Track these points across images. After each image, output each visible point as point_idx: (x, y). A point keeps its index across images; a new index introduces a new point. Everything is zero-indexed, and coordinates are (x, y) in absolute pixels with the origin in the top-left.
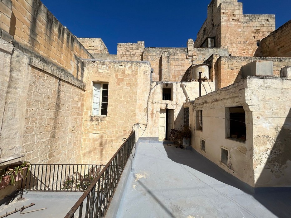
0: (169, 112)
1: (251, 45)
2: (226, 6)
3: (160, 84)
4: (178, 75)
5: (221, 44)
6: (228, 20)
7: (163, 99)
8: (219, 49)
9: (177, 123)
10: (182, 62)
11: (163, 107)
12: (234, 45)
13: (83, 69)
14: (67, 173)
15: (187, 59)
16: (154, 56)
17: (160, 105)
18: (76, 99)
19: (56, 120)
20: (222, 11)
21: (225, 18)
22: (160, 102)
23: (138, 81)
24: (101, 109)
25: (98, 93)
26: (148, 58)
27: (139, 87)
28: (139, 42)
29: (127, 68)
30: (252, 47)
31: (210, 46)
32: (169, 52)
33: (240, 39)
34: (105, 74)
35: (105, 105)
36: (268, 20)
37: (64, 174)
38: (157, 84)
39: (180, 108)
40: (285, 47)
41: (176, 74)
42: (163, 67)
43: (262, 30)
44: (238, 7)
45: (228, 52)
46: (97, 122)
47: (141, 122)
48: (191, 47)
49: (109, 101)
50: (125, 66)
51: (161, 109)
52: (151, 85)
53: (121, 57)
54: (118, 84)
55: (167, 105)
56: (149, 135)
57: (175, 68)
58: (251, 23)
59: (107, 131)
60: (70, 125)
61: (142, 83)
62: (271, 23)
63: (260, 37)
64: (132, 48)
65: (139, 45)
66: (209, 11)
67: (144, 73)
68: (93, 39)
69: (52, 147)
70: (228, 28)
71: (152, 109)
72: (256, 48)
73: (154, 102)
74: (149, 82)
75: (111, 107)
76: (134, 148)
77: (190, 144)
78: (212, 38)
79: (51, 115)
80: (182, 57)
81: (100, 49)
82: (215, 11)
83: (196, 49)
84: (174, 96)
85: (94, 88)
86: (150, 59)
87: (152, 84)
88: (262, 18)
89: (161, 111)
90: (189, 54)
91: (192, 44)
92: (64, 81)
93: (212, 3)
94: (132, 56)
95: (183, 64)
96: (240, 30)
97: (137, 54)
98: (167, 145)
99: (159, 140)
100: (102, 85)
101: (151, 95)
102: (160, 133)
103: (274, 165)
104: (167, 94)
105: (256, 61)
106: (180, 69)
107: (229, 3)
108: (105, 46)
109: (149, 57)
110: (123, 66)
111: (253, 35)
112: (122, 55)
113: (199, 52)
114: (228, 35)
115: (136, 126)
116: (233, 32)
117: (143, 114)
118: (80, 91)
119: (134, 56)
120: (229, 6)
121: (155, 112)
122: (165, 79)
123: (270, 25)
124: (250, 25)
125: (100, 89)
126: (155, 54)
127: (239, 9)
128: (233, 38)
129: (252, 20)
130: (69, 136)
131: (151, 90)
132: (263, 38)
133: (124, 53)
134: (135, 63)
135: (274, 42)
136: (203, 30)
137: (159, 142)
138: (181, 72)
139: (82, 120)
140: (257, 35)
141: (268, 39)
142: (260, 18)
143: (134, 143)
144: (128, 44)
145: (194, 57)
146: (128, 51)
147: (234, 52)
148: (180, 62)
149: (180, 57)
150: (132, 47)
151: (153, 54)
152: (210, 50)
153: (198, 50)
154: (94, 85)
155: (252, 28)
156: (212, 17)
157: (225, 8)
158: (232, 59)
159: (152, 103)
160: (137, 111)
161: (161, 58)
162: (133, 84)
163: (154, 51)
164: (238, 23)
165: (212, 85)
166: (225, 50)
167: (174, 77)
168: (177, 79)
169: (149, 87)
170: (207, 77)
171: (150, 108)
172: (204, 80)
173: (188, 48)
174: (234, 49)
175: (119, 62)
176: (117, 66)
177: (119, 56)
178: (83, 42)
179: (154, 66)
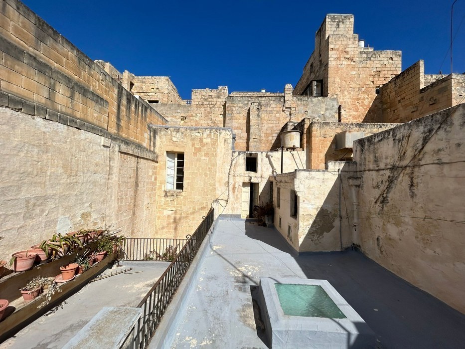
0: (253, 186)
1: (368, 92)
2: (337, 39)
3: (243, 154)
4: (272, 134)
5: (329, 92)
6: (338, 59)
7: (247, 170)
8: (325, 98)
9: (262, 199)
10: (277, 115)
11: (247, 180)
12: (346, 93)
13: (155, 137)
14: (145, 252)
15: (283, 111)
16: (240, 107)
17: (242, 178)
18: (150, 174)
19: (135, 198)
20: (331, 46)
21: (335, 56)
22: (242, 175)
23: (218, 151)
24: (175, 182)
25: (173, 164)
26: (232, 111)
27: (219, 157)
28: (220, 88)
29: (205, 135)
30: (370, 95)
31: (315, 93)
32: (259, 103)
33: (353, 85)
34: (181, 143)
35: (180, 179)
36: (392, 59)
37: (142, 252)
38: (239, 155)
39: (266, 181)
40: (406, 99)
41: (269, 132)
42: (251, 123)
43: (383, 73)
44: (352, 40)
45: (338, 102)
46: (172, 198)
47: (221, 197)
48: (289, 95)
49: (184, 174)
50: (203, 134)
52: (232, 156)
53: (197, 107)
54: (195, 154)
55: (250, 178)
56: (230, 212)
57: (268, 123)
58: (369, 62)
59: (183, 207)
60: (146, 203)
61: (223, 153)
62: (396, 62)
63: (381, 82)
64: (211, 96)
65: (221, 91)
66: (317, 40)
67: (225, 142)
68: (156, 77)
69: (133, 224)
70: (339, 69)
71: (233, 183)
72: (375, 97)
73: (236, 175)
74: (231, 151)
75: (187, 181)
76: (212, 225)
77: (273, 222)
78: (317, 81)
79: (132, 193)
80: (278, 109)
81: (166, 92)
82: (323, 43)
83: (295, 98)
84: (259, 168)
85: (168, 158)
86: (235, 112)
87: (233, 154)
88: (384, 56)
89: (244, 184)
90: (287, 105)
91: (290, 92)
92: (141, 158)
93: (320, 31)
94: (211, 106)
95: (278, 119)
96: (354, 73)
97: (218, 103)
98: (250, 223)
99: (242, 218)
100: (176, 155)
101: (233, 167)
102: (243, 209)
103: (314, 236)
104: (251, 164)
105: (346, 132)
106: (274, 125)
107: (340, 35)
108: (173, 85)
109: (234, 109)
110: (201, 133)
111: (371, 79)
112: (198, 106)
113: (299, 103)
114: (338, 79)
115: (215, 204)
116: (345, 75)
117: (224, 188)
118: (154, 164)
119: (214, 107)
120: (340, 39)
121: (237, 186)
122: (254, 139)
123: (395, 66)
124: (368, 66)
125: (174, 159)
126: (241, 105)
127: (353, 44)
128: (344, 83)
129: (370, 59)
130: (145, 213)
131: (232, 161)
132: (385, 83)
133: (200, 103)
134: (214, 130)
135: (395, 91)
136: (310, 64)
137: (242, 220)
138: (275, 129)
139: (155, 196)
140: (376, 79)
141: (390, 85)
142: (381, 56)
143: (213, 220)
144: (205, 91)
145: (293, 109)
146: (206, 100)
147: (345, 102)
148: (274, 115)
149: (275, 109)
150: (211, 94)
151: (239, 105)
152: (314, 99)
153: (298, 100)
154: (167, 156)
155: (370, 69)
156: (320, 50)
157: (334, 42)
158: (324, 126)
159: (234, 176)
160: (217, 185)
161: (249, 110)
162: (212, 155)
163: (240, 101)
164: (352, 63)
165: (303, 155)
166: (334, 99)
167: (267, 135)
168: (270, 138)
169: (230, 158)
170: (298, 145)
171: (231, 181)
172: (294, 148)
173: (284, 97)
174: (345, 99)
175: (196, 129)
176: (194, 133)
177: (194, 106)
178: (143, 82)
179: (240, 121)
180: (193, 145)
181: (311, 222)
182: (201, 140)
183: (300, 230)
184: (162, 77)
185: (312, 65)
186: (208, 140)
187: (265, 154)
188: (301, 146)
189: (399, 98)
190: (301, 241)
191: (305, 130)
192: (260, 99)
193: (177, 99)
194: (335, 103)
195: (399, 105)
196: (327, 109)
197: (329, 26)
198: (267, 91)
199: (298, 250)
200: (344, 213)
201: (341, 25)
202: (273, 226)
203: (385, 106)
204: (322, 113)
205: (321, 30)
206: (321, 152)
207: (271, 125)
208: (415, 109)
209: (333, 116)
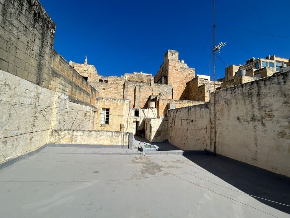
0: (137, 122)
1: (183, 84)
2: (172, 61)
3: (134, 110)
4: (145, 99)
5: (168, 82)
6: (172, 69)
7: (135, 116)
8: (167, 85)
9: (141, 127)
10: (147, 91)
11: (135, 120)
12: (175, 83)
13: (97, 102)
15: (150, 89)
16: (131, 86)
17: (133, 119)
18: (96, 117)
20: (169, 64)
21: (171, 68)
22: (133, 117)
23: (124, 108)
24: (105, 121)
25: (104, 113)
27: (124, 111)
28: (122, 76)
29: (118, 102)
31: (163, 82)
32: (140, 85)
33: (178, 80)
34: (108, 105)
35: (107, 119)
36: (192, 71)
38: (132, 110)
39: (142, 121)
40: (195, 89)
42: (136, 94)
43: (189, 77)
44: (177, 62)
46: (104, 127)
48: (152, 83)
49: (109, 117)
51: (134, 121)
54: (114, 109)
55: (136, 119)
57: (143, 94)
60: (95, 129)
63: (188, 80)
65: (122, 78)
66: (165, 58)
67: (126, 105)
70: (172, 73)
72: (186, 86)
73: (131, 118)
74: (129, 109)
75: (111, 120)
78: (164, 77)
80: (148, 88)
81: (92, 73)
83: (155, 84)
84: (140, 115)
85: (102, 111)
88: (189, 70)
89: (134, 122)
90: (151, 87)
91: (153, 81)
94: (118, 84)
95: (148, 92)
96: (178, 75)
97: (121, 83)
99: (133, 135)
100: (106, 109)
102: (133, 131)
103: (156, 137)
104: (137, 113)
105: (170, 103)
106: (146, 95)
109: (128, 87)
111: (184, 79)
112: (111, 84)
113: (156, 86)
114: (172, 78)
116: (175, 76)
117: (126, 123)
118: (96, 113)
121: (131, 122)
122: (137, 101)
124: (183, 73)
125: (105, 111)
126: (132, 85)
128: (174, 79)
132: (189, 81)
133: (112, 83)
134: (122, 100)
135: (192, 85)
138: (146, 97)
139: (97, 126)
140: (186, 79)
144: (115, 77)
145: (154, 89)
146: (115, 81)
147: (175, 87)
149: (146, 88)
150: (117, 79)
152: (162, 85)
155: (184, 75)
156: (166, 63)
158: (163, 100)
160: (123, 122)
161: (135, 88)
162: (121, 110)
163: (131, 83)
164: (177, 71)
165: (156, 110)
166: (171, 86)
167: (143, 99)
168: (144, 101)
169: (128, 111)
170: (154, 107)
171: (129, 120)
172: (153, 108)
173: (150, 83)
174: (175, 86)
175: (115, 99)
176: (114, 101)
177: (109, 84)
178: (79, 67)
179: (131, 93)
180: (113, 105)
181: (155, 133)
182: (117, 104)
183: (152, 136)
184: (90, 65)
185: (163, 68)
186: (120, 104)
187: (142, 110)
188: (156, 107)
189: (193, 88)
190: (152, 139)
191: (157, 101)
192: (140, 83)
193: (97, 75)
194: (171, 87)
195: (193, 91)
196: (167, 90)
197: (169, 55)
198: (143, 73)
199: (151, 142)
200: (164, 131)
201: (174, 55)
202: (144, 137)
203: (189, 90)
204: (166, 91)
205: (166, 55)
206: (162, 110)
207: (144, 95)
208: (196, 94)
209: (170, 93)
